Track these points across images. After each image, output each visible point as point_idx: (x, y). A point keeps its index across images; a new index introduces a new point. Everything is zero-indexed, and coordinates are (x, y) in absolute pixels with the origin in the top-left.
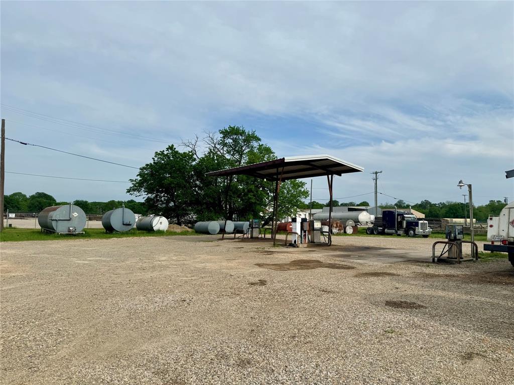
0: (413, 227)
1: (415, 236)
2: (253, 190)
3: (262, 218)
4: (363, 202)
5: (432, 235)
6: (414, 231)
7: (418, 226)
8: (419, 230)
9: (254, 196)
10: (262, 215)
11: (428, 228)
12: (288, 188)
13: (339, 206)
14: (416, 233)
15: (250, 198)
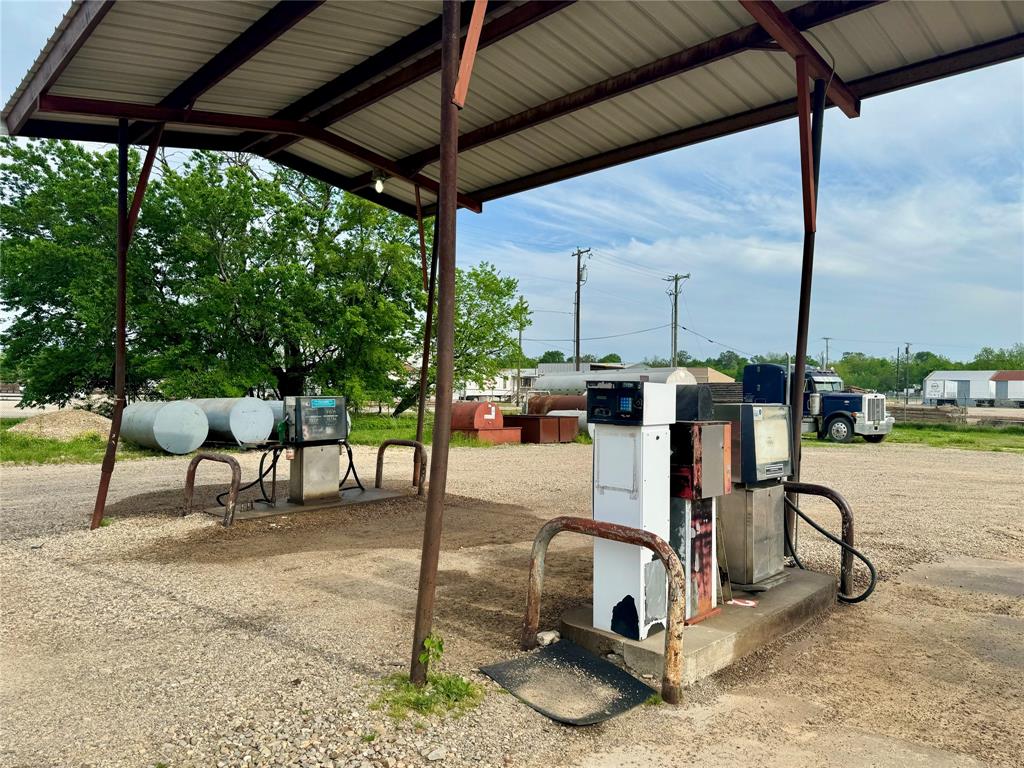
0: (848, 413)
1: (852, 438)
2: (361, 297)
3: (396, 388)
4: (611, 355)
5: (897, 433)
6: (851, 422)
7: (860, 410)
8: (864, 423)
9: (363, 315)
10: (395, 379)
11: (886, 414)
12: (471, 298)
13: (563, 362)
14: (857, 431)
15: (351, 324)
